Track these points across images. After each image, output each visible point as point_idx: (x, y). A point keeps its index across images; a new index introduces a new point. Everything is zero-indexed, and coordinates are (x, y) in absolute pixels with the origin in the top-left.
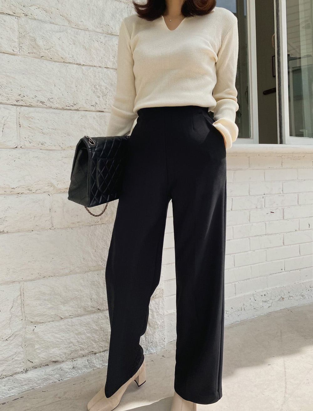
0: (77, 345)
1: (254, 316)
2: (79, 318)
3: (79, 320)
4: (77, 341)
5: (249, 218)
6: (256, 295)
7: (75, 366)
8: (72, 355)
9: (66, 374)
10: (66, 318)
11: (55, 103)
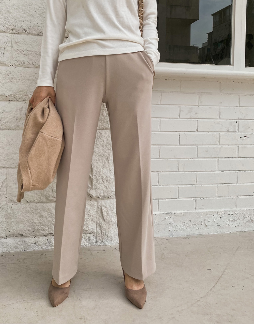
0: (39, 225)
1: (217, 232)
2: (42, 204)
3: (42, 205)
4: (39, 222)
5: (218, 140)
6: (221, 213)
7: (37, 242)
8: (34, 232)
9: (29, 247)
10: (31, 202)
11: (32, 31)
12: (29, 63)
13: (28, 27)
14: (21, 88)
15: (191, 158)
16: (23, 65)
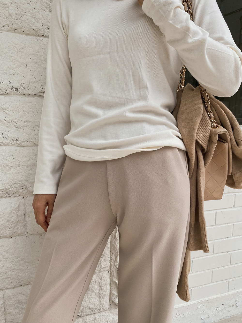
11: (27, 89)
12: (25, 140)
13: (20, 84)
14: (15, 178)
15: (226, 238)
16: (16, 143)
